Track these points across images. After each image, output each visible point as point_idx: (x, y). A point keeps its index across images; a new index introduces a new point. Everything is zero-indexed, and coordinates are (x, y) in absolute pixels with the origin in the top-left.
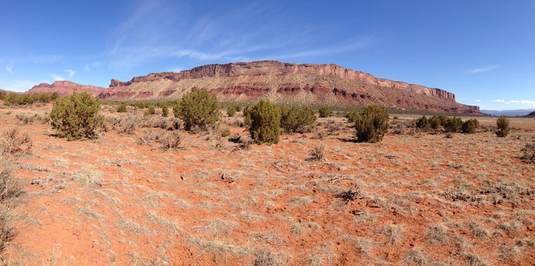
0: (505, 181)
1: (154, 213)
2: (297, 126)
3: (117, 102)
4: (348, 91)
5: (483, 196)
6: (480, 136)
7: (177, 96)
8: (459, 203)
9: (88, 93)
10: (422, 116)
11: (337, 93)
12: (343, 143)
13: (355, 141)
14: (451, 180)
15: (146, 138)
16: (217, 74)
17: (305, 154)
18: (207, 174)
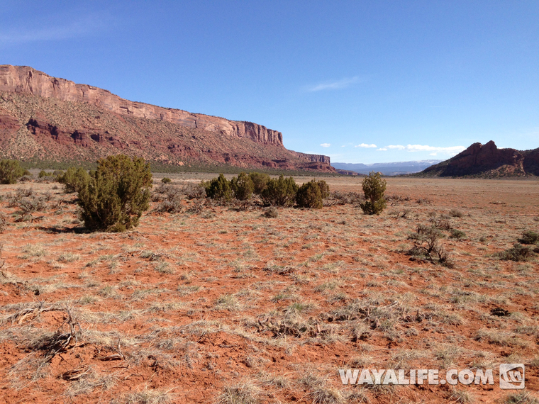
0: (376, 296)
4: (63, 125)
5: (333, 325)
6: (332, 213)
8: (284, 341)
10: (216, 176)
11: (37, 130)
12: (51, 237)
13: (78, 231)
14: (271, 297)
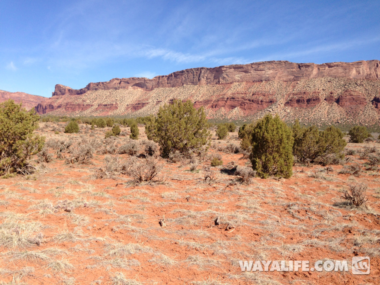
1: (122, 276)
2: (316, 154)
3: (64, 118)
7: (151, 110)
9: (16, 103)
11: (379, 105)
15: (109, 169)
16: (203, 81)
17: (333, 196)
18: (194, 217)
